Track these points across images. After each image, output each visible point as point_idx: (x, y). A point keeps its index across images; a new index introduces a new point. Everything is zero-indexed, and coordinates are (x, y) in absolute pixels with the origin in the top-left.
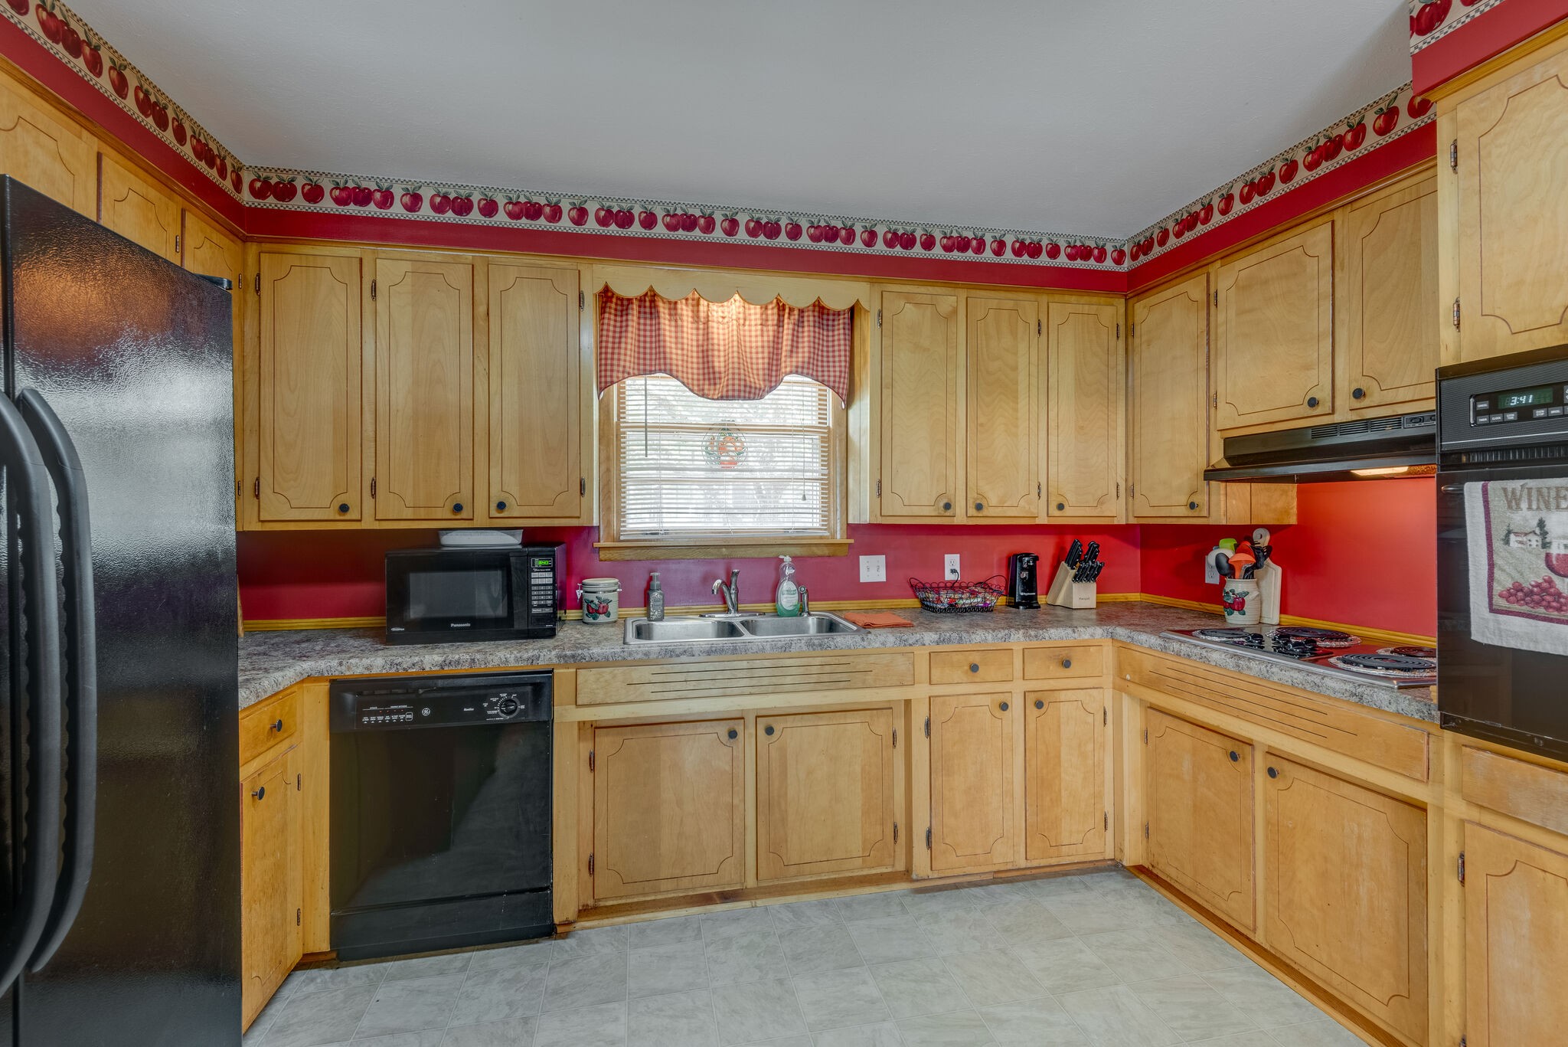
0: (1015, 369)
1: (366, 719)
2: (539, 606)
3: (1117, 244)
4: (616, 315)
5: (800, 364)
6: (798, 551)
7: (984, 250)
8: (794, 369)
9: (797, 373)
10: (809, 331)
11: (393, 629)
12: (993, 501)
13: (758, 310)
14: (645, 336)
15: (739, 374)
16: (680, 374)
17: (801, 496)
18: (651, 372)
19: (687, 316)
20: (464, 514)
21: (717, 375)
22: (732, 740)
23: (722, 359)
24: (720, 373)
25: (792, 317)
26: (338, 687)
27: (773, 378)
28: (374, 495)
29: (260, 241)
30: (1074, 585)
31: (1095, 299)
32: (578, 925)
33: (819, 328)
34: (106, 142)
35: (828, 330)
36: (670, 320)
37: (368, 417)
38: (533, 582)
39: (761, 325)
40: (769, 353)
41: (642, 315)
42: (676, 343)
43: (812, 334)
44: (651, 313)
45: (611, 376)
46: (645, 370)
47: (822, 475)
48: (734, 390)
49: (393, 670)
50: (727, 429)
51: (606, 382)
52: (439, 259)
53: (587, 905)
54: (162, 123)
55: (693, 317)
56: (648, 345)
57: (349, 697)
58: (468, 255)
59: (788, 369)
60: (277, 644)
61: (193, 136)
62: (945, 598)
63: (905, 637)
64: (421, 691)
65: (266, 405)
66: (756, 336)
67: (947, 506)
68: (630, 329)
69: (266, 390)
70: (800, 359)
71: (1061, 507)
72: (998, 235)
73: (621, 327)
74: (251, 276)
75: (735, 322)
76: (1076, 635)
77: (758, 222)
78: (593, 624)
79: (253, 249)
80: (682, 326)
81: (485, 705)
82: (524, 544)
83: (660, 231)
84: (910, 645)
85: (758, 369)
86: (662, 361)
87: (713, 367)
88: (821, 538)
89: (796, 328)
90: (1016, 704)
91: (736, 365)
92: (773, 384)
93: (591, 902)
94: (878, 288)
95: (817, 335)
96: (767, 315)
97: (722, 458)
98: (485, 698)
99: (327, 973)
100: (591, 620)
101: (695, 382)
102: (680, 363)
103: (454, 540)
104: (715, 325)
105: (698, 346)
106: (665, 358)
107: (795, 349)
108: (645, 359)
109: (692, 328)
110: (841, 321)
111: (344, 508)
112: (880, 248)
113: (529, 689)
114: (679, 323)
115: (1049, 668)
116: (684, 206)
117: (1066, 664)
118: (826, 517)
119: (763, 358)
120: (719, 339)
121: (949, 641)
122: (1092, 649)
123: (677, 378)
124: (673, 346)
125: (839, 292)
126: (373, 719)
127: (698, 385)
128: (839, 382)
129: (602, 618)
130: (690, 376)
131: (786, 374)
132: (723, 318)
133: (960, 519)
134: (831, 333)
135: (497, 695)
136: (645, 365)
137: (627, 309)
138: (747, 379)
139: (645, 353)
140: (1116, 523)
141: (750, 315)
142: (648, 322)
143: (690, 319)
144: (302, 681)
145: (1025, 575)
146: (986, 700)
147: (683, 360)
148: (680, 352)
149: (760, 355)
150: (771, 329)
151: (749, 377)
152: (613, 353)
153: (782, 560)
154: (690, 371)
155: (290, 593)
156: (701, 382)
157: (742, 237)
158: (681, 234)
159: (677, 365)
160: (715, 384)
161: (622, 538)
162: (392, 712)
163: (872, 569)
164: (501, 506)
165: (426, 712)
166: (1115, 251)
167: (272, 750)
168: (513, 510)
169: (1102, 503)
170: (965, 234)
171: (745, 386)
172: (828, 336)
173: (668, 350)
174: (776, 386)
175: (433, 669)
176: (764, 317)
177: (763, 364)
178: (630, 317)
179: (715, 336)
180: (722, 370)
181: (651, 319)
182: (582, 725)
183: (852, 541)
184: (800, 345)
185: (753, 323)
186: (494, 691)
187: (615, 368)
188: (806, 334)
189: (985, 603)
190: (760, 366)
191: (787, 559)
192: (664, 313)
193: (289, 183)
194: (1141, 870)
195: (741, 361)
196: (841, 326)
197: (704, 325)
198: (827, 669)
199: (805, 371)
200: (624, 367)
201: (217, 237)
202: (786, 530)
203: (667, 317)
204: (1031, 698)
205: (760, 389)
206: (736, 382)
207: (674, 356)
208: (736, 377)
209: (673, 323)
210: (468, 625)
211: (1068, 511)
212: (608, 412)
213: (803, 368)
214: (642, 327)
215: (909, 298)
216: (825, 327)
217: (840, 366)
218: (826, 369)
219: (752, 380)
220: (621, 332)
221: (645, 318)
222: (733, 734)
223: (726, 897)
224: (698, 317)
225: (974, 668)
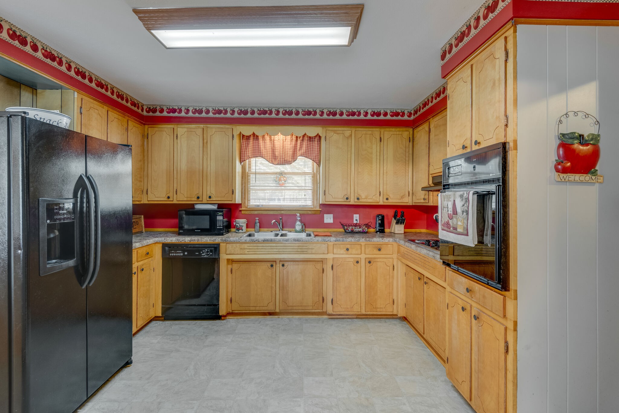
0: (372, 153)
1: (171, 254)
2: (219, 226)
3: (409, 111)
4: (246, 140)
5: (302, 153)
6: (302, 212)
7: (360, 115)
8: (300, 155)
9: (301, 156)
10: (306, 143)
11: (180, 231)
12: (363, 197)
13: (290, 137)
14: (255, 146)
15: (283, 157)
16: (265, 157)
17: (304, 195)
18: (257, 157)
19: (268, 139)
20: (200, 199)
21: (276, 157)
22: (272, 267)
23: (278, 152)
24: (277, 156)
25: (300, 138)
26: (164, 245)
27: (294, 158)
28: (176, 194)
29: (148, 124)
30: (396, 225)
31: (401, 129)
32: (227, 317)
33: (309, 141)
34: (109, 107)
35: (312, 142)
36: (262, 141)
37: (175, 172)
38: (217, 219)
39: (291, 141)
40: (293, 150)
41: (254, 139)
42: (264, 148)
43: (307, 143)
44: (257, 139)
45: (244, 158)
46: (255, 156)
47: (312, 188)
48: (281, 162)
49: (178, 242)
50: (281, 174)
51: (243, 160)
52: (194, 127)
53: (230, 312)
54: (122, 99)
55: (270, 139)
56: (256, 148)
57: (167, 248)
58: (202, 126)
59: (299, 155)
60: (152, 234)
61: (130, 100)
62: (350, 229)
63: (325, 239)
64: (185, 248)
65: (150, 169)
66: (289, 145)
67: (347, 199)
68: (250, 144)
69: (150, 165)
70: (302, 152)
71: (387, 199)
72: (365, 110)
73: (248, 143)
74: (146, 134)
75: (282, 141)
76: (383, 241)
77: (286, 111)
78: (238, 233)
79: (146, 126)
80: (266, 142)
81: (201, 252)
82: (218, 208)
83: (256, 115)
84: (326, 241)
85: (289, 155)
86: (260, 153)
87: (275, 155)
88: (312, 208)
89: (302, 142)
90: (363, 262)
91: (282, 154)
92: (295, 159)
93: (231, 311)
94: (325, 129)
95: (308, 144)
96: (293, 138)
97: (280, 183)
98: (202, 250)
99: (161, 322)
100: (237, 231)
101: (270, 159)
102: (265, 154)
103: (198, 207)
104: (276, 142)
105: (271, 148)
106: (260, 152)
107: (301, 149)
108: (255, 153)
109: (269, 143)
110: (317, 139)
111: (169, 197)
112: (325, 116)
113: (213, 249)
114: (265, 141)
115: (374, 251)
116: (263, 108)
117: (380, 250)
118: (313, 202)
119: (291, 152)
120: (277, 146)
121: (339, 240)
122: (389, 245)
123: (264, 158)
124: (263, 148)
125: (312, 131)
126: (173, 254)
127: (271, 160)
128: (316, 159)
129: (240, 231)
130: (269, 158)
131: (298, 156)
132: (279, 139)
133: (352, 202)
134: (313, 143)
135: (204, 250)
136: (255, 154)
137: (249, 138)
138: (285, 158)
139: (255, 151)
140: (408, 204)
141: (287, 138)
142: (256, 141)
143: (269, 140)
144: (155, 243)
145: (380, 222)
146: (352, 260)
147: (266, 153)
148: (265, 150)
149: (290, 151)
150: (294, 142)
151: (286, 158)
152: (245, 152)
153: (297, 215)
154: (269, 156)
155: (158, 221)
156: (272, 159)
157: (281, 116)
158: (262, 116)
159: (264, 155)
160: (276, 160)
161: (248, 207)
162: (177, 253)
163: (329, 219)
164: (210, 197)
165: (186, 253)
166: (408, 113)
167: (146, 260)
168: (213, 198)
169: (403, 198)
170: (354, 110)
171: (284, 160)
172: (312, 144)
173: (261, 150)
174: (296, 160)
175: (188, 242)
176: (292, 138)
177: (291, 153)
178: (250, 140)
179: (276, 145)
180: (278, 155)
181: (257, 140)
182: (228, 260)
183: (321, 209)
184: (303, 147)
185: (288, 141)
186: (204, 249)
187: (245, 156)
188: (305, 144)
189: (363, 230)
190: (290, 154)
191: (298, 215)
192: (261, 139)
193: (155, 108)
194: (405, 319)
195: (283, 153)
196: (317, 141)
197: (272, 141)
198: (300, 247)
199: (304, 155)
200: (248, 155)
201: (137, 125)
202: (300, 205)
203: (262, 140)
204: (367, 260)
205: (290, 161)
206: (282, 159)
207: (263, 152)
208: (282, 158)
209: (263, 142)
210: (200, 231)
211: (390, 200)
212: (245, 169)
213: (303, 154)
214: (254, 143)
215: (335, 132)
216: (312, 141)
217: (316, 153)
218: (311, 154)
219: (287, 159)
220: (247, 145)
221: (255, 140)
222: (272, 266)
223: (270, 314)
224: (271, 139)
225: (347, 249)
